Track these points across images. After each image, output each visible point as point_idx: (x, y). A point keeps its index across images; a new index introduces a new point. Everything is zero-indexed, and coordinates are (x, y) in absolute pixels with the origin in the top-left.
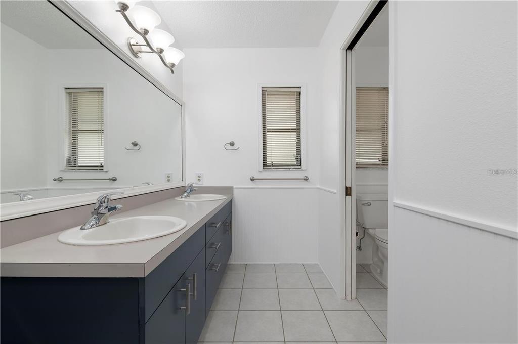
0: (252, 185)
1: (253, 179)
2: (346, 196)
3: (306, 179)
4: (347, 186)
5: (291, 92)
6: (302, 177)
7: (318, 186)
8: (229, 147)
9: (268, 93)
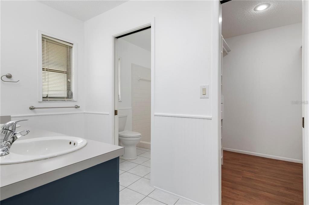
0: (31, 113)
1: (32, 108)
2: (115, 115)
3: (77, 107)
4: (116, 110)
5: (64, 45)
6: (74, 106)
7: (85, 112)
8: (5, 78)
9: (47, 40)
